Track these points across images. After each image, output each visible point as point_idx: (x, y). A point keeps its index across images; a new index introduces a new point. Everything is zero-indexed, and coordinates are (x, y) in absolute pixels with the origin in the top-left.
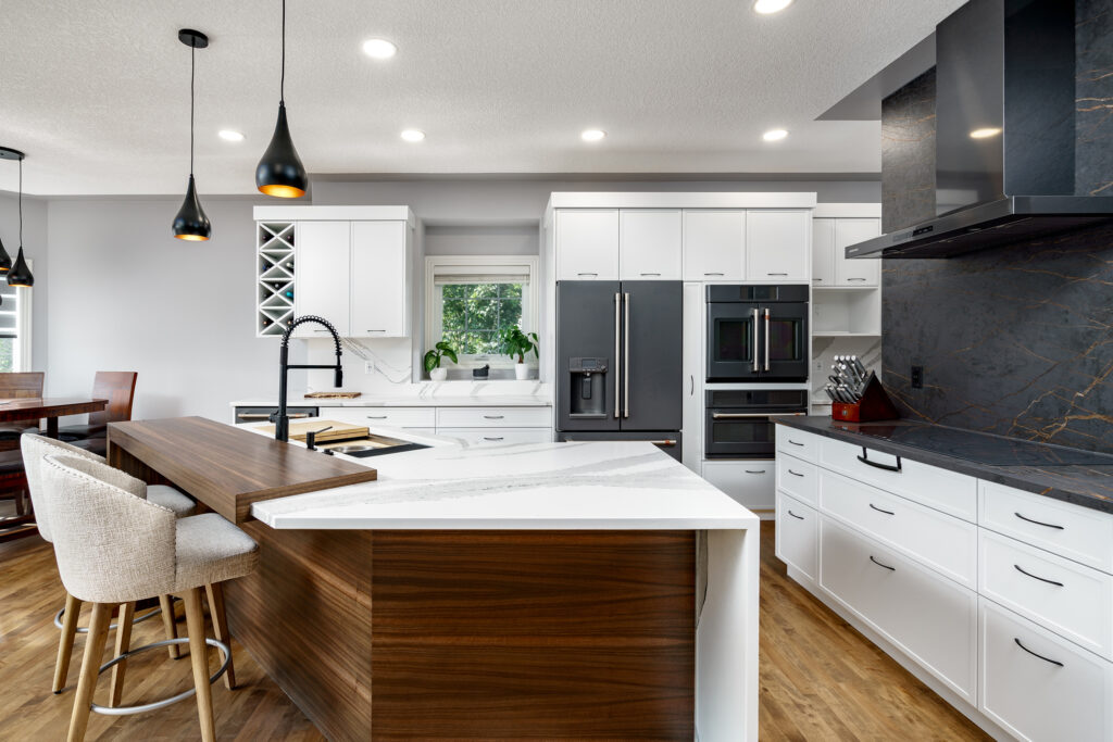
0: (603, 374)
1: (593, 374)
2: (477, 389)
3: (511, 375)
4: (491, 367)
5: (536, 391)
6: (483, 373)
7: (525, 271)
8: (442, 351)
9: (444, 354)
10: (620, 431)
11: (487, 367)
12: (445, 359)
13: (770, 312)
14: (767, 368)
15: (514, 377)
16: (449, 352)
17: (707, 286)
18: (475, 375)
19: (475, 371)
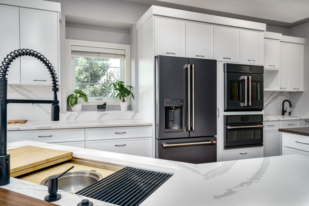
0: (181, 108)
1: (176, 108)
2: (101, 116)
3: (118, 108)
4: (107, 104)
5: (133, 117)
6: (102, 107)
7: (123, 52)
8: (79, 95)
9: (80, 97)
10: (189, 138)
11: (105, 104)
12: (81, 100)
13: (252, 78)
14: (250, 105)
15: (120, 109)
16: (83, 95)
17: (224, 64)
18: (98, 108)
19: (98, 106)
